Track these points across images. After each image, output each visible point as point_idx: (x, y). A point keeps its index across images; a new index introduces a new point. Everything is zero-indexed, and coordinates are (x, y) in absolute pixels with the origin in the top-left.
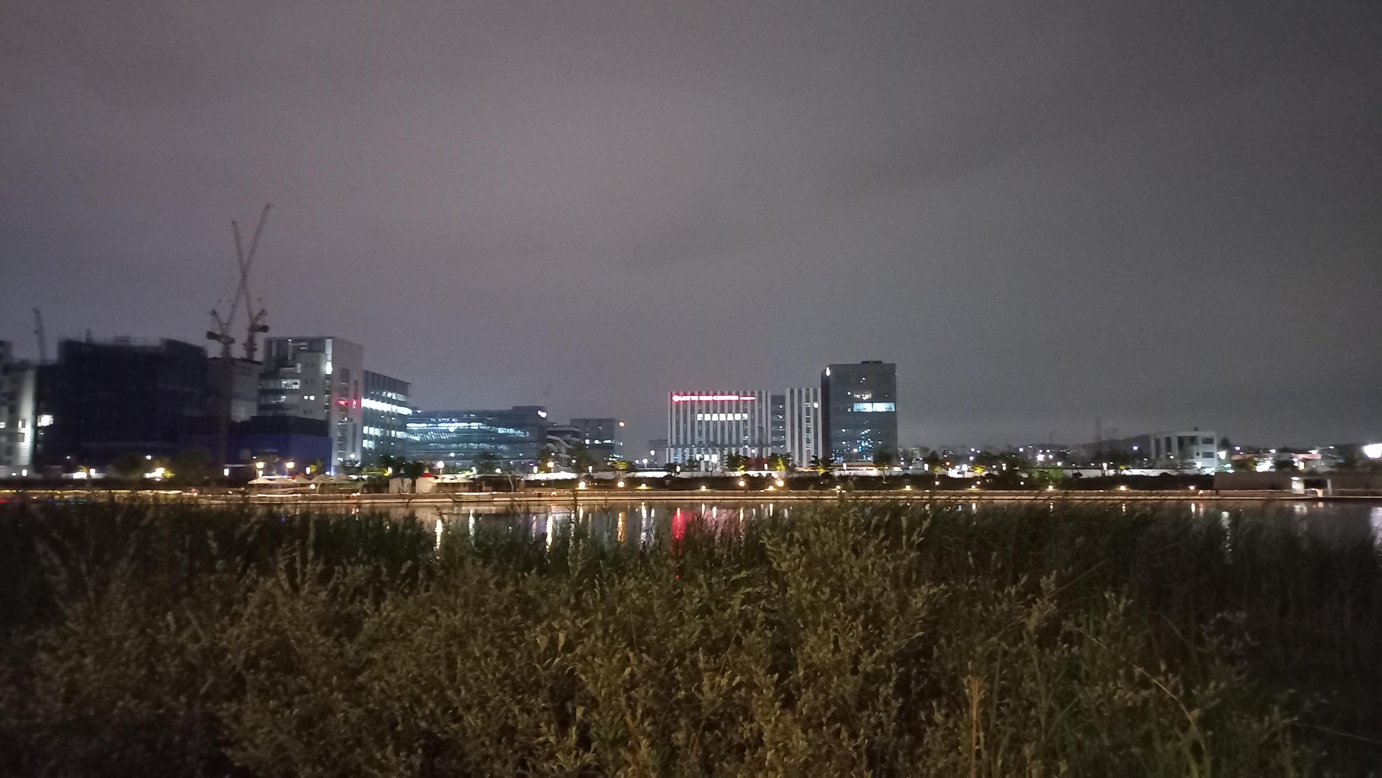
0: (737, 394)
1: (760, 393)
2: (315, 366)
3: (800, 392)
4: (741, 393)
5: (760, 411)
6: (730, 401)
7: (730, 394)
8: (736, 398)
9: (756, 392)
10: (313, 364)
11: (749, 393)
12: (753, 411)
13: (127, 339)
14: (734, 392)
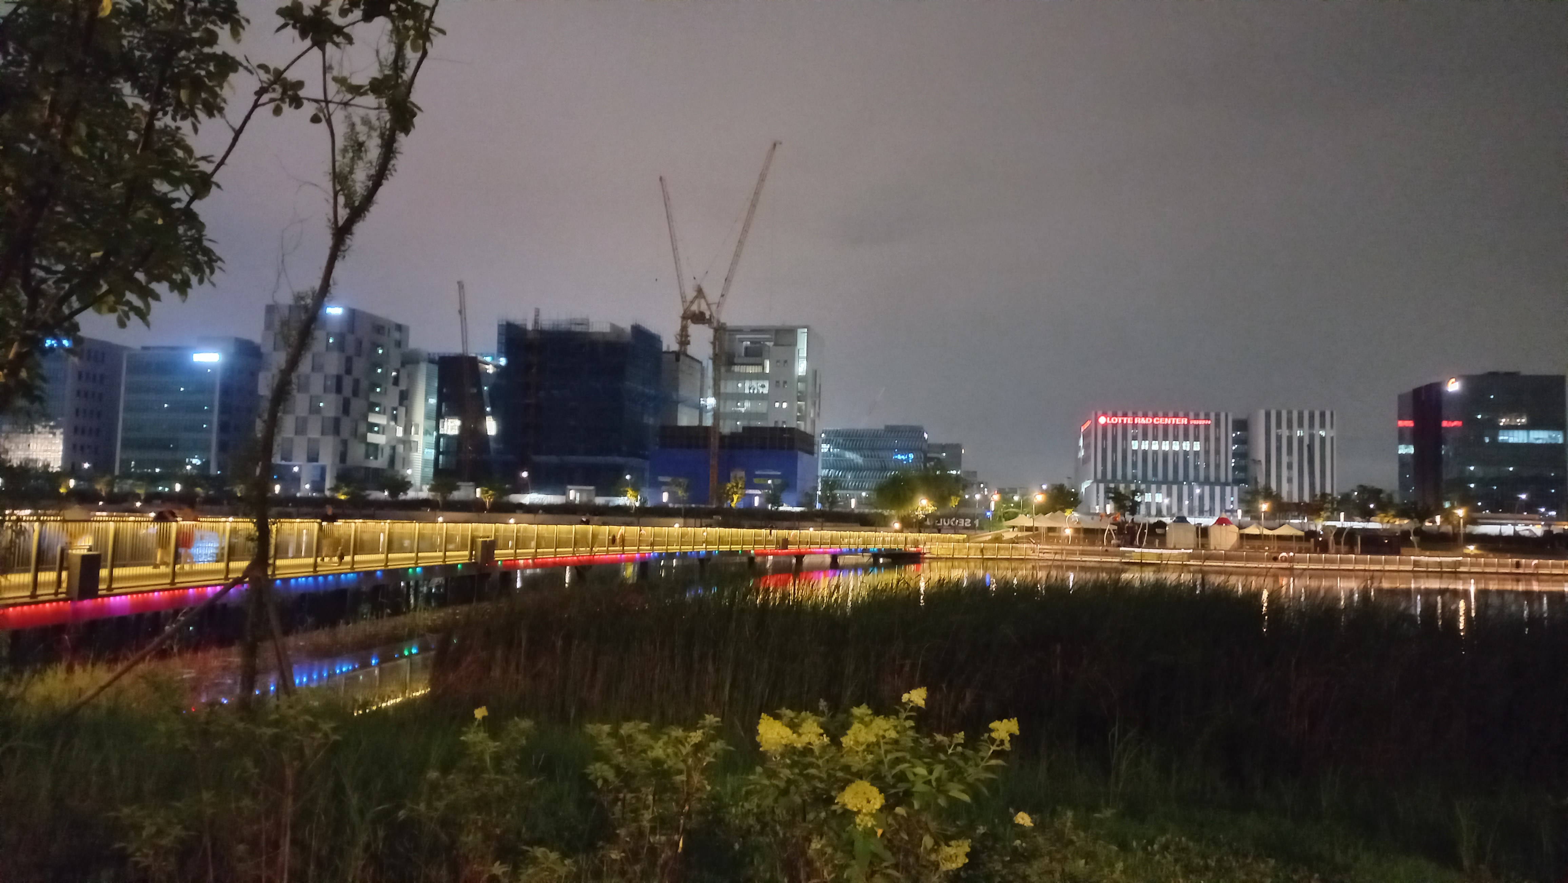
0: (1186, 416)
1: (1218, 416)
2: (789, 362)
3: (1279, 415)
4: (1192, 415)
5: (1218, 440)
6: (1176, 426)
7: (1176, 416)
8: (1185, 421)
9: (1212, 415)
10: (786, 362)
11: (1202, 415)
12: (1207, 439)
13: (585, 323)
14: (1181, 414)
